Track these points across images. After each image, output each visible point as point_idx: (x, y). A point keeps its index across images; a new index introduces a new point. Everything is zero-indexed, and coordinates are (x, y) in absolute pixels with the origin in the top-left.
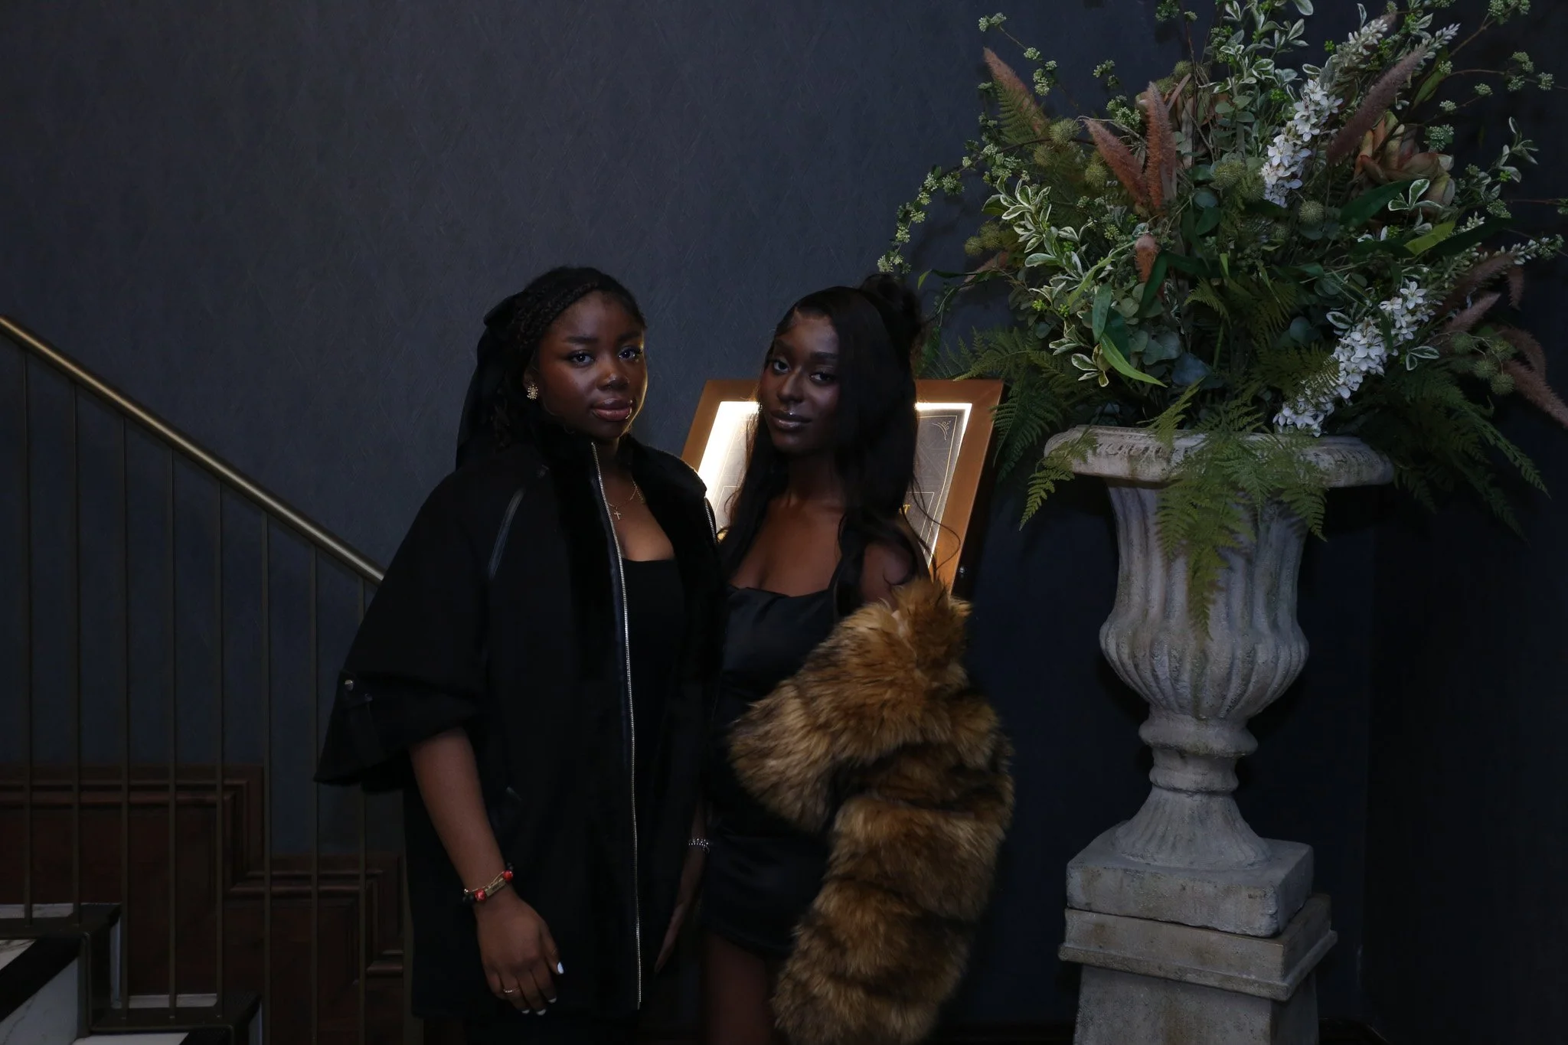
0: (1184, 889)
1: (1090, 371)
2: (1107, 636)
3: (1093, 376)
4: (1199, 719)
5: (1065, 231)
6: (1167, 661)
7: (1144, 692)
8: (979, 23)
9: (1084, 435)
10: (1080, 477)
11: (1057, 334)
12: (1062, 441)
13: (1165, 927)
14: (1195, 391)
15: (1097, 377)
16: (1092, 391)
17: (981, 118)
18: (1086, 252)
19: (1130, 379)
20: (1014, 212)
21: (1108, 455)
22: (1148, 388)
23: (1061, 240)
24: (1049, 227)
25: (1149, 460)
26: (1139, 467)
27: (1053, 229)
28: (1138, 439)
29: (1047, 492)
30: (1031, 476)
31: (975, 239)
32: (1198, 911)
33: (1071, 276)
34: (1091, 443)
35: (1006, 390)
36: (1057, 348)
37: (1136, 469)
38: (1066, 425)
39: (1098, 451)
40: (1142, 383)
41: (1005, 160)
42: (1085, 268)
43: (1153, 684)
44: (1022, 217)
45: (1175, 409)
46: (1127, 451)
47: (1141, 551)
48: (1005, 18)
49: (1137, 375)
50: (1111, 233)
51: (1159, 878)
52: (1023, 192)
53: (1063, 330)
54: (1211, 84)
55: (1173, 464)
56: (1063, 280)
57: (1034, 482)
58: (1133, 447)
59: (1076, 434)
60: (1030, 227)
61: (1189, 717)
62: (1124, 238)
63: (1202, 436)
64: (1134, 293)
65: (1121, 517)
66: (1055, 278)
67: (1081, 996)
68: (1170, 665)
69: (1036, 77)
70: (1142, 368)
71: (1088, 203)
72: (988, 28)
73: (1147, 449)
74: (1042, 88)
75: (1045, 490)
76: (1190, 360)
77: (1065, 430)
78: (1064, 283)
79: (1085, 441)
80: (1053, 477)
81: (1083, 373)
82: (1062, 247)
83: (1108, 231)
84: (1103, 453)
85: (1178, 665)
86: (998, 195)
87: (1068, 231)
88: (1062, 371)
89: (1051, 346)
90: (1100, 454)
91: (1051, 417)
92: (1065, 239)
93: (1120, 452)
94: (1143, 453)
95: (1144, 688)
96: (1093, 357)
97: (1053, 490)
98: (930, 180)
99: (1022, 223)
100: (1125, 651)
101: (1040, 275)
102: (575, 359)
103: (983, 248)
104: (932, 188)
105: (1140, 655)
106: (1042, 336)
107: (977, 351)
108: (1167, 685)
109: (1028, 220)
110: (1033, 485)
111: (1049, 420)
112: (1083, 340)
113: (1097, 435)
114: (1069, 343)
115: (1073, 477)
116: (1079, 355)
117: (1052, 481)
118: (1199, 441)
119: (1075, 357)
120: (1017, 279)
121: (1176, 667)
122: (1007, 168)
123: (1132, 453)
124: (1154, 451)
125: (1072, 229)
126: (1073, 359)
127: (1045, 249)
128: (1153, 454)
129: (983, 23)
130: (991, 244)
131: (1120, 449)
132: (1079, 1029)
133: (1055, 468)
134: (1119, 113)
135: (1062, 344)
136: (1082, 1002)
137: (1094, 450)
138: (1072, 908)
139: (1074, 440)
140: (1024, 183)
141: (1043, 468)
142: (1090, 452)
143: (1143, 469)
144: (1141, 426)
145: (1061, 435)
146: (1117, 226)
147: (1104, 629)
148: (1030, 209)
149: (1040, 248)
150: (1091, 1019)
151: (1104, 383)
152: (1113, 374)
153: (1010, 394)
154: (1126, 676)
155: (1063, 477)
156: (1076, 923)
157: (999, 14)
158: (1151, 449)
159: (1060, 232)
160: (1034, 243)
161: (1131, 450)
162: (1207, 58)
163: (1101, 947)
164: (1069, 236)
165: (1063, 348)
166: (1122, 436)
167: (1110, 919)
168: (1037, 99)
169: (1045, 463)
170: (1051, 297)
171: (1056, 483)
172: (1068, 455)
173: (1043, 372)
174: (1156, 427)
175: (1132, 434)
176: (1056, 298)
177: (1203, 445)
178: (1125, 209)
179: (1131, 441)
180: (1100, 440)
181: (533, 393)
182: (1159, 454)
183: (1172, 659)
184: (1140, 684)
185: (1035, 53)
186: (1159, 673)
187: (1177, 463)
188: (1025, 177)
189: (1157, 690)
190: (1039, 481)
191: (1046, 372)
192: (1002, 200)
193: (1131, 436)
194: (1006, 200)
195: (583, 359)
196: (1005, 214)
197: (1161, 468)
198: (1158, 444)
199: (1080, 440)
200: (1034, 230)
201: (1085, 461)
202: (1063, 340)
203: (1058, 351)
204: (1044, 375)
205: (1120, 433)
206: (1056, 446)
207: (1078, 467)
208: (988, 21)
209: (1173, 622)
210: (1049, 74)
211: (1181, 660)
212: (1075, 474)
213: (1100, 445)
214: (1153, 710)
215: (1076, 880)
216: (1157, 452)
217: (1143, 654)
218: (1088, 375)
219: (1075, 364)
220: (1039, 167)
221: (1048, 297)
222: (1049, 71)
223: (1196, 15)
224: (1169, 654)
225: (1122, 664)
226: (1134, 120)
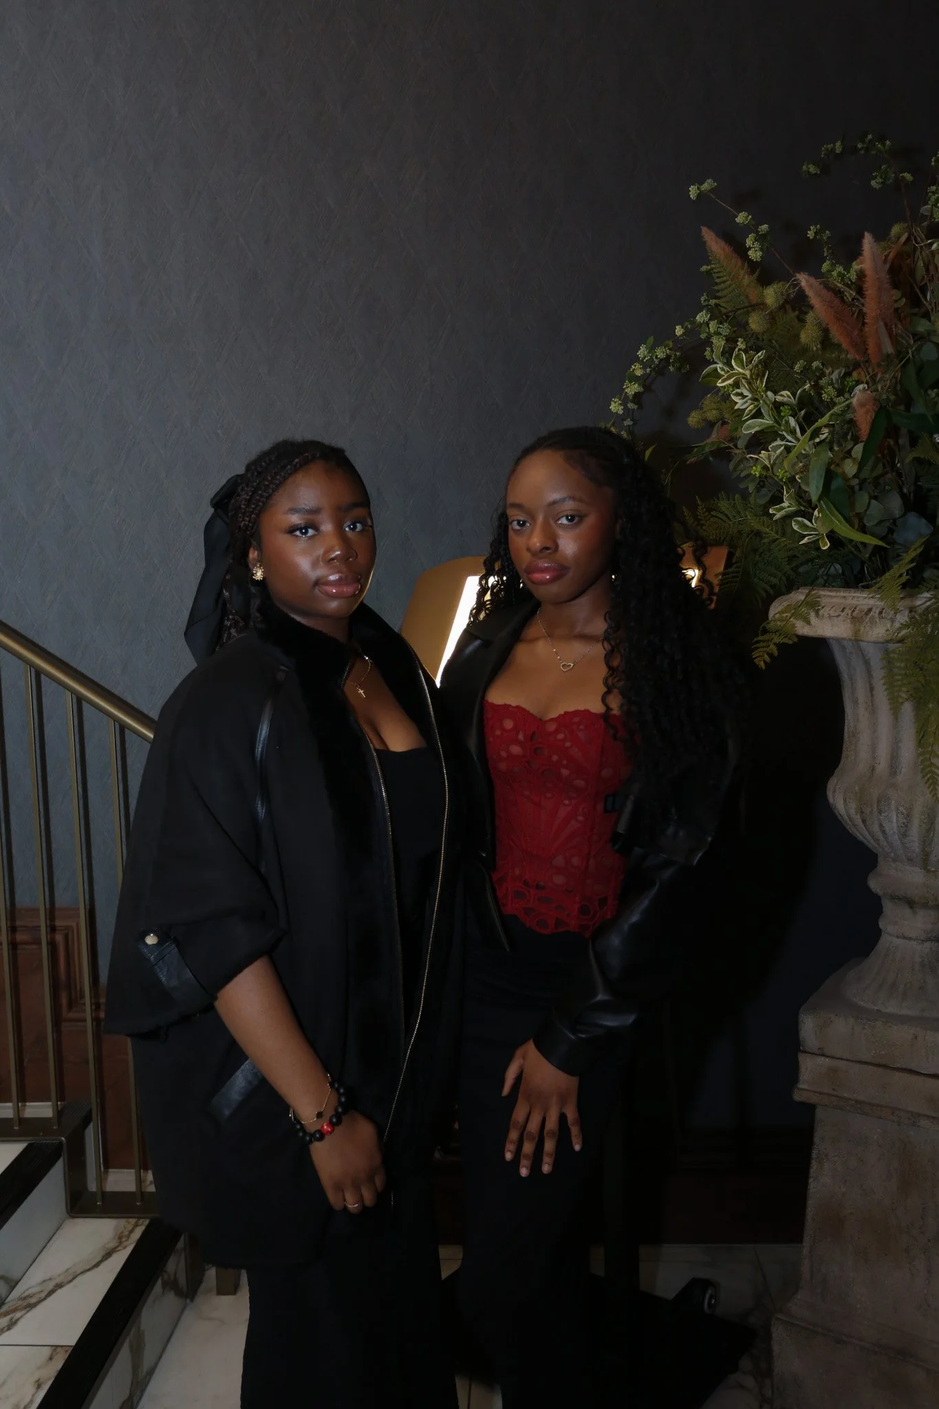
0: (916, 1038)
1: (811, 535)
2: (834, 792)
3: (815, 539)
4: (928, 871)
5: (782, 396)
6: (895, 817)
7: (871, 844)
8: (690, 191)
9: (806, 598)
10: (804, 639)
11: (777, 500)
12: (786, 604)
13: (898, 1075)
14: (919, 551)
15: (818, 540)
16: (814, 553)
17: (702, 299)
18: (805, 417)
19: (851, 541)
20: (728, 378)
21: (830, 617)
22: (870, 549)
23: (777, 406)
24: (766, 392)
25: (872, 621)
26: (862, 629)
27: (769, 393)
28: (861, 599)
29: (771, 655)
30: (756, 639)
31: (698, 412)
32: (930, 1059)
33: (790, 442)
34: (814, 605)
35: (730, 556)
36: (777, 513)
37: (859, 630)
38: (790, 587)
39: (821, 612)
40: (864, 545)
41: (719, 327)
42: (803, 432)
43: (881, 838)
44: (736, 385)
45: (900, 569)
46: (850, 612)
47: (866, 709)
48: (716, 184)
49: (858, 537)
50: (828, 395)
51: (890, 1027)
52: (738, 358)
53: (783, 494)
54: (929, 241)
55: (897, 625)
56: (782, 446)
57: (757, 645)
58: (855, 608)
59: (799, 596)
60: (746, 393)
61: (918, 869)
62: (841, 399)
63: (927, 595)
64: (853, 453)
65: (846, 677)
66: (774, 444)
67: (816, 1134)
68: (897, 821)
69: (749, 242)
70: (863, 529)
71: (804, 367)
72: (699, 196)
73: (870, 610)
74: (755, 255)
75: (768, 654)
76: (913, 518)
77: (789, 591)
78: (783, 448)
79: (807, 604)
80: (777, 640)
81: (804, 536)
82: (779, 412)
83: (825, 393)
84: (826, 614)
85: (905, 821)
86: (714, 366)
87: (785, 396)
88: (784, 534)
89: (771, 511)
90: (823, 616)
91: (774, 581)
92: (783, 404)
93: (843, 614)
94: (867, 614)
95: (872, 841)
96: (813, 521)
97: (776, 653)
98: (642, 352)
99: (738, 391)
100: (853, 806)
101: (759, 442)
102: (298, 533)
103: (705, 420)
104: (645, 358)
105: (867, 811)
106: (763, 501)
107: (701, 520)
108: (895, 839)
109: (744, 386)
110: (758, 648)
111: (773, 584)
112: (804, 504)
113: (819, 597)
114: (789, 507)
115: (796, 640)
116: (800, 519)
117: (775, 644)
118: (924, 600)
119: (795, 521)
120: (737, 448)
121: (904, 823)
122: (721, 334)
123: (854, 614)
124: (877, 612)
125: (789, 393)
126: (793, 523)
127: (762, 414)
128: (877, 615)
129: (693, 192)
130: (712, 415)
131: (843, 611)
132: (814, 1166)
133: (777, 631)
134: (835, 274)
135: (783, 508)
136: (816, 1139)
137: (817, 612)
138: (804, 1052)
139: (798, 602)
140: (740, 350)
141: (765, 631)
142: (813, 614)
143: (866, 630)
144: (864, 587)
145: (785, 597)
146: (834, 388)
147: (832, 784)
148: (743, 374)
149: (758, 414)
150: (826, 1156)
151: (825, 546)
152: (832, 536)
153: (734, 561)
154: (854, 830)
155: (786, 641)
156: (809, 1067)
157: (709, 181)
158: (874, 610)
159: (776, 397)
160: (751, 411)
161: (853, 611)
162: (924, 217)
163: (834, 1089)
164: (786, 399)
165: (783, 513)
166: (844, 597)
167: (841, 1064)
168: (752, 266)
169: (768, 627)
170: (770, 462)
171: (779, 646)
172: (790, 618)
173: (765, 537)
174: (879, 588)
175: (854, 595)
176: (774, 463)
177: (928, 603)
178: (843, 372)
179: (854, 602)
180: (824, 601)
181: (259, 575)
182: (883, 615)
183: (900, 816)
184: (869, 837)
185: (747, 217)
186: (887, 829)
187: (901, 624)
188: (741, 344)
189: (885, 844)
190: (761, 644)
191: (768, 537)
192: (719, 370)
193: (854, 597)
194: (723, 370)
195: (306, 532)
196: (720, 381)
197: (885, 628)
198: (881, 604)
199: (803, 601)
200: (750, 396)
201: (809, 623)
202: (783, 505)
203: (778, 516)
204: (766, 541)
205: (842, 594)
206: (780, 609)
207: (803, 629)
208: (698, 189)
209: (899, 778)
210: (761, 238)
211: (908, 815)
212: (798, 636)
213: (823, 607)
214: (880, 860)
215: (808, 1026)
216: (881, 613)
217: (869, 809)
218: (809, 539)
219: (796, 527)
220: (755, 336)
221: (767, 463)
222: (762, 235)
223: (912, 175)
224: (897, 809)
225: (851, 820)
226: (850, 280)
